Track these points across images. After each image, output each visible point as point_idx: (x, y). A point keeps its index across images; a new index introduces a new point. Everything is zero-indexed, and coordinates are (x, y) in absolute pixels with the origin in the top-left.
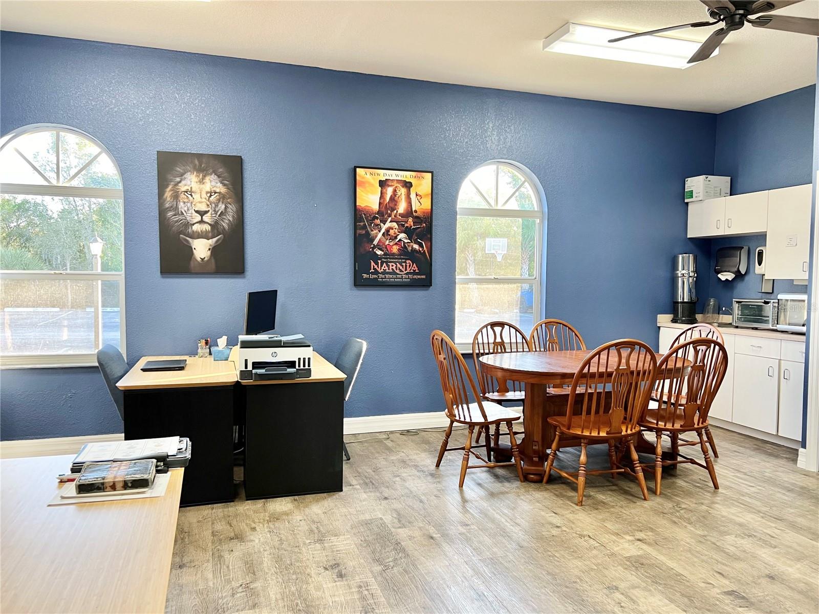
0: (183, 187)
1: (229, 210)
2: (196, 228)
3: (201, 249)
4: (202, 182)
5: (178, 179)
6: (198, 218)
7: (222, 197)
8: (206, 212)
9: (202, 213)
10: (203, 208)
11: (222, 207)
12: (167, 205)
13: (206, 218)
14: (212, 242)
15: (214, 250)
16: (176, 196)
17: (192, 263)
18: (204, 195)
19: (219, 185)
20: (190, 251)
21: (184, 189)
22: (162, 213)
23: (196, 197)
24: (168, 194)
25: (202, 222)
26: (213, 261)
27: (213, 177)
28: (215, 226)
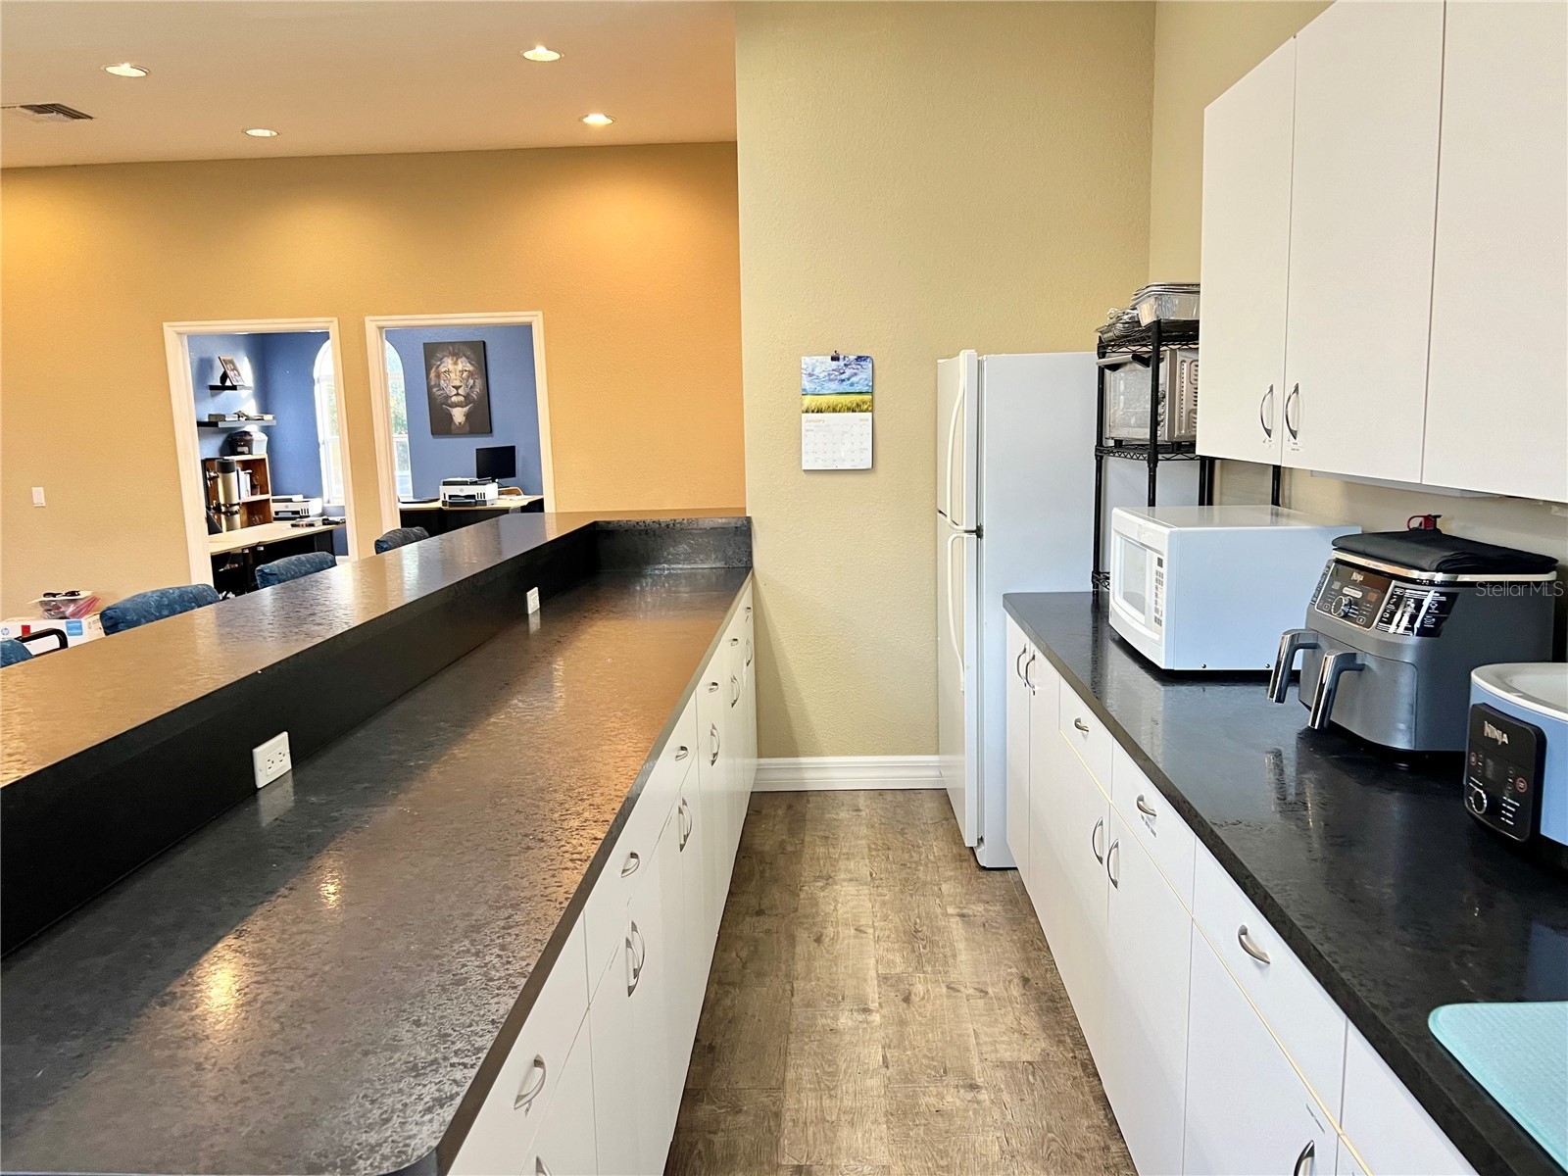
0: (442, 369)
1: (477, 384)
2: (454, 399)
3: (458, 415)
4: (455, 363)
5: (439, 363)
6: (455, 392)
7: (471, 374)
8: (460, 387)
9: (457, 388)
10: (458, 383)
11: (471, 382)
12: (433, 383)
13: (461, 391)
14: (466, 409)
15: (468, 416)
16: (438, 376)
17: (453, 427)
18: (458, 373)
19: (468, 364)
20: (450, 417)
21: (443, 370)
22: (429, 389)
23: (452, 375)
24: (432, 374)
25: (457, 394)
26: (467, 424)
27: (464, 359)
28: (467, 397)
